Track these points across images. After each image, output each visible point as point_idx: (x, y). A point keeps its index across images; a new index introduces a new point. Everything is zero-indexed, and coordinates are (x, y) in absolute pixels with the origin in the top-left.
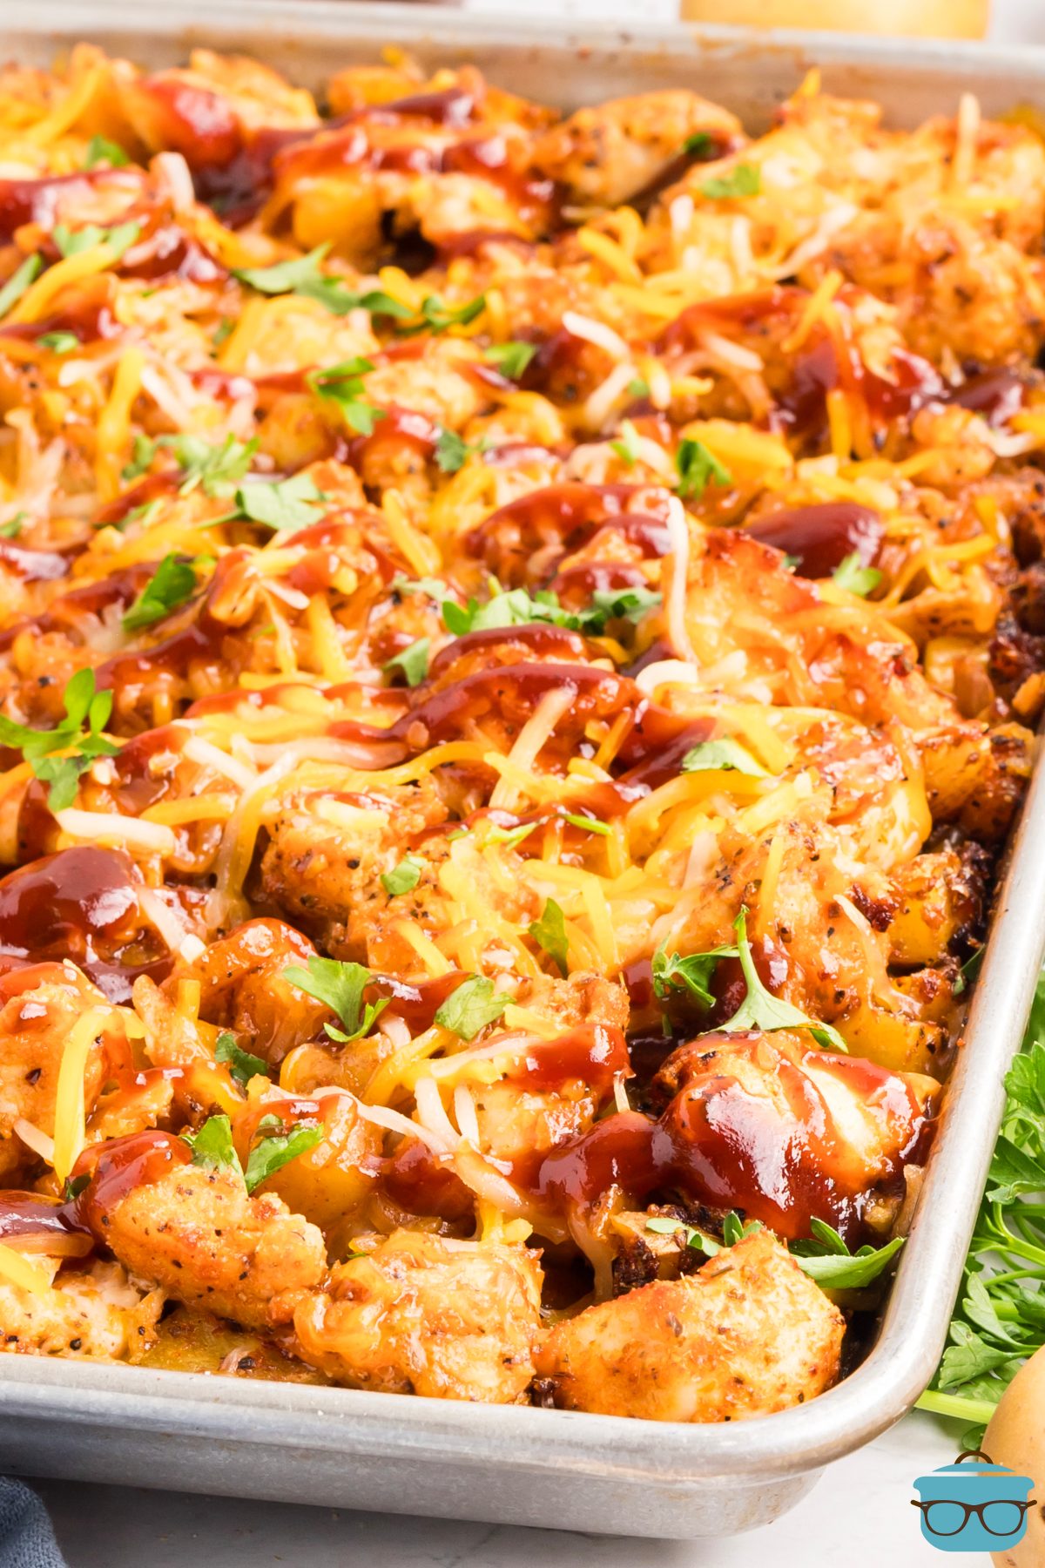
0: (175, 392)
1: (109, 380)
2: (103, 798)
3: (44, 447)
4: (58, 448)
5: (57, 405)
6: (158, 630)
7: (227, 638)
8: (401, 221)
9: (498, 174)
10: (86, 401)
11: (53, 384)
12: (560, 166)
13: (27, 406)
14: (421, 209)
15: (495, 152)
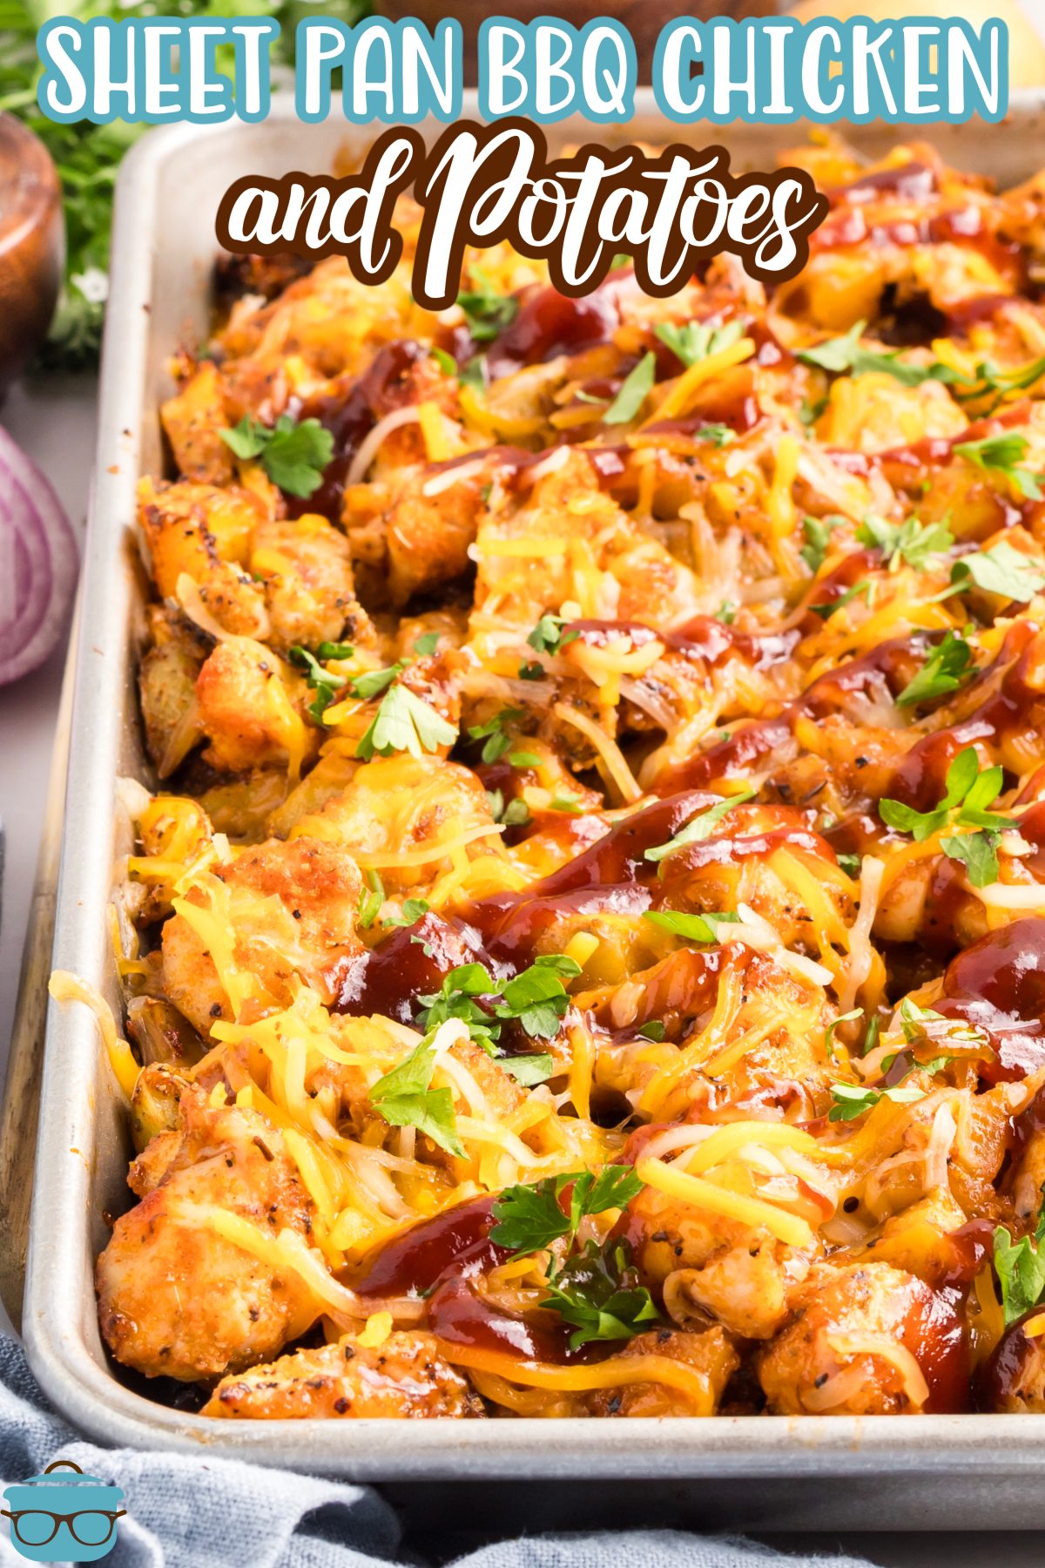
0: (822, 472)
1: (767, 467)
2: (1018, 869)
3: (721, 536)
4: (735, 536)
5: (727, 496)
6: (954, 704)
7: (1036, 706)
8: (903, 293)
9: (977, 241)
10: (750, 489)
11: (721, 475)
12: (1024, 229)
13: (697, 499)
14: (928, 279)
15: (968, 222)
